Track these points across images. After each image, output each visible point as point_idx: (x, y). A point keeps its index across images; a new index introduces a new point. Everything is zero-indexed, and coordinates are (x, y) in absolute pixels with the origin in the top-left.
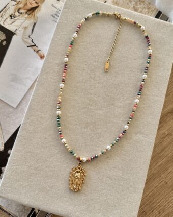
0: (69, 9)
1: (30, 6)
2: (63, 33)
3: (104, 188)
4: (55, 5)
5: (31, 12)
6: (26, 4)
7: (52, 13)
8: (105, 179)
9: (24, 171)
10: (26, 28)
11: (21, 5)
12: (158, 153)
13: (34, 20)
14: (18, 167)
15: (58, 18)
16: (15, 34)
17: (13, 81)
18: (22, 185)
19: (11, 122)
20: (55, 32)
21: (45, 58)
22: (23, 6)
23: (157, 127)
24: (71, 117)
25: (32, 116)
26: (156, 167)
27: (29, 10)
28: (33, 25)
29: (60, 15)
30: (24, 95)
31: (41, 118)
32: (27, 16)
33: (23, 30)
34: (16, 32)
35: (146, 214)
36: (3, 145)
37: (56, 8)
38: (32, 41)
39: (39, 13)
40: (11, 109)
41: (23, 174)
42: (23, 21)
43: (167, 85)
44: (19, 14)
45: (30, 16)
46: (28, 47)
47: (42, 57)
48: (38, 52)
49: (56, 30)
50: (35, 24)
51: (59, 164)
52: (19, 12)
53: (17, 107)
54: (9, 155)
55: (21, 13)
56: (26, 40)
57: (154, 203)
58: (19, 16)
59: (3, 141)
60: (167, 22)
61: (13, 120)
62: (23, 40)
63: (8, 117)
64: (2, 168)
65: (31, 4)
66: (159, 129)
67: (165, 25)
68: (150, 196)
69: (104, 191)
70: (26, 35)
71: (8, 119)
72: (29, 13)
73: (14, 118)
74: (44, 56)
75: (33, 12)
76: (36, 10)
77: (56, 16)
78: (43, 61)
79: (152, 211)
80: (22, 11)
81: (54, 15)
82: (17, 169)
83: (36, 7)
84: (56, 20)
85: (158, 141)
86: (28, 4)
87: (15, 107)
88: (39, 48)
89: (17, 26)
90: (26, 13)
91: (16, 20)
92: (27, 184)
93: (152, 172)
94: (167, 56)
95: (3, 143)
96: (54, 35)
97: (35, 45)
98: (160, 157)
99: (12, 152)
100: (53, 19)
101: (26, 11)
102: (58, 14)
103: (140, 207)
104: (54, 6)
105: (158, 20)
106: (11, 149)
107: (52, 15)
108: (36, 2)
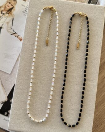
0: (32, 7)
1: (8, 8)
2: (31, 24)
3: (70, 116)
4: (23, 4)
5: (9, 12)
6: (5, 7)
7: (22, 10)
8: (70, 111)
9: (21, 113)
10: (8, 23)
11: (2, 9)
12: (101, 89)
13: (12, 16)
14: (17, 111)
15: (27, 13)
16: (2, 28)
17: (6, 57)
18: (21, 121)
19: (9, 83)
20: (26, 24)
21: (23, 40)
22: (4, 9)
23: (98, 75)
24: (44, 76)
25: (20, 79)
26: (100, 98)
27: (8, 11)
28: (12, 20)
29: (27, 11)
30: (14, 65)
31: (26, 80)
32: (7, 15)
33: (6, 24)
34: (2, 27)
35: (98, 126)
36: (7, 97)
37: (24, 6)
38: (13, 31)
39: (14, 12)
40: (7, 75)
41: (21, 115)
42: (6, 18)
43: (101, 47)
44: (2, 15)
45: (9, 14)
46: (11, 35)
47: (21, 40)
48: (18, 37)
49: (26, 23)
50: (13, 19)
51: (41, 106)
52: (2, 14)
53: (11, 73)
54: (11, 103)
55: (4, 14)
56: (9, 31)
57: (102, 119)
58: (2, 16)
59: (6, 95)
60: (96, 5)
61: (10, 82)
62: (7, 31)
63: (7, 80)
64: (9, 111)
65: (8, 6)
66: (99, 74)
67: (95, 7)
68: (99, 115)
69: (70, 118)
70: (9, 28)
71: (7, 81)
72: (8, 13)
73: (10, 80)
74: (22, 39)
75: (11, 12)
76: (13, 10)
77: (25, 12)
78: (22, 42)
79: (102, 124)
80: (3, 12)
81: (24, 12)
82: (17, 112)
83: (12, 8)
84: (26, 14)
85: (100, 81)
86: (7, 7)
87: (10, 73)
88: (18, 34)
89: (2, 22)
90: (7, 13)
91: (1, 19)
92: (24, 120)
93: (99, 101)
94: (99, 28)
95: (7, 96)
96: (26, 26)
97: (15, 33)
98: (102, 91)
99: (12, 101)
100: (24, 14)
101: (6, 12)
102: (26, 10)
103: (94, 123)
104: (23, 6)
105: (90, 4)
106: (12, 99)
107: (23, 12)
108: (12, 5)
